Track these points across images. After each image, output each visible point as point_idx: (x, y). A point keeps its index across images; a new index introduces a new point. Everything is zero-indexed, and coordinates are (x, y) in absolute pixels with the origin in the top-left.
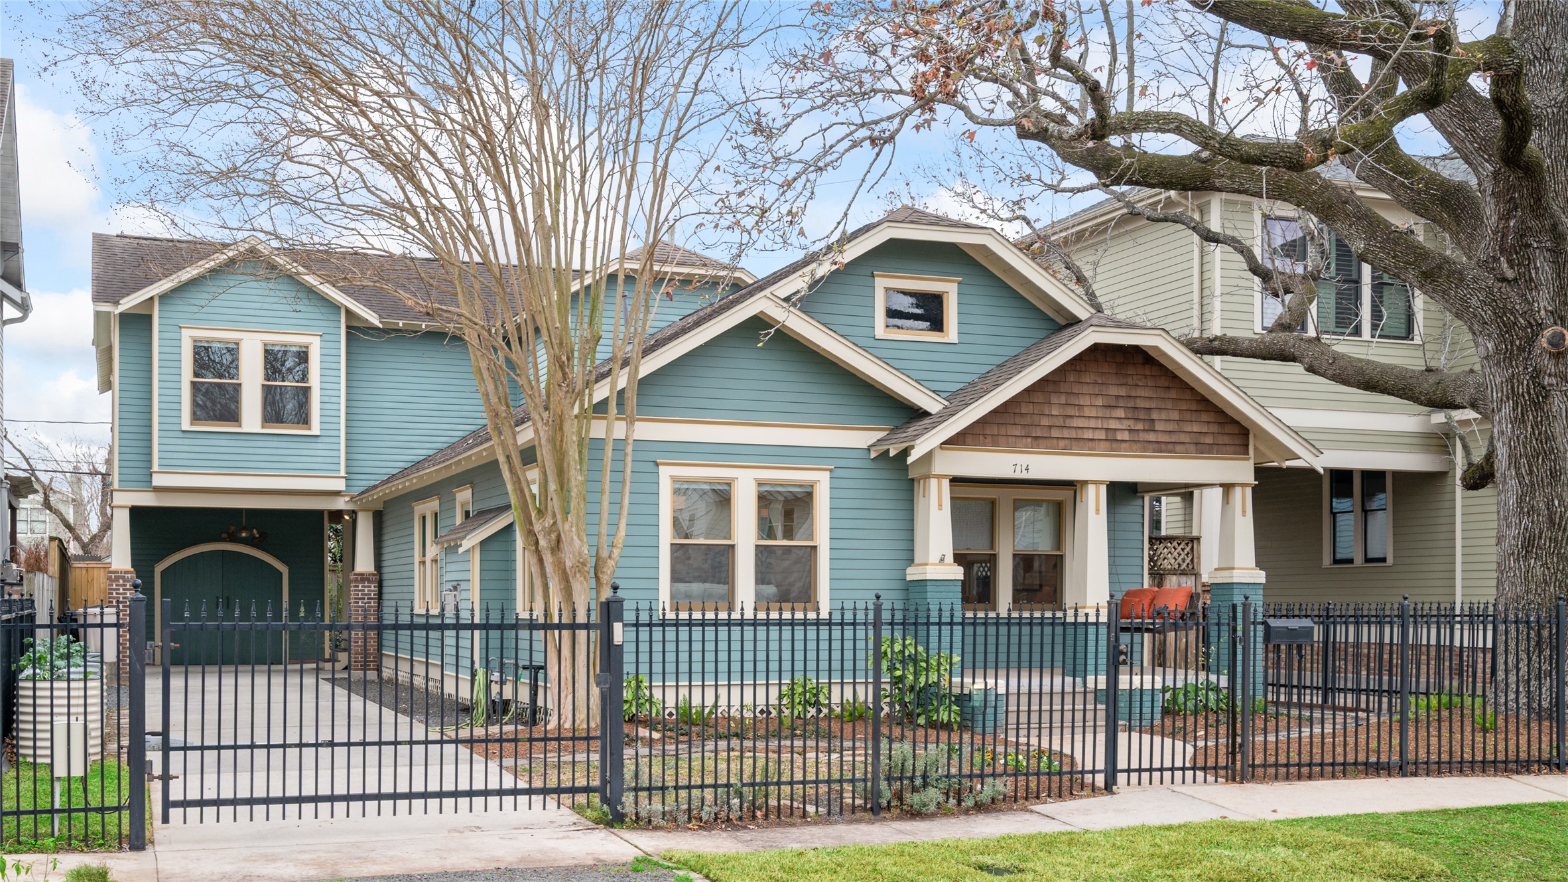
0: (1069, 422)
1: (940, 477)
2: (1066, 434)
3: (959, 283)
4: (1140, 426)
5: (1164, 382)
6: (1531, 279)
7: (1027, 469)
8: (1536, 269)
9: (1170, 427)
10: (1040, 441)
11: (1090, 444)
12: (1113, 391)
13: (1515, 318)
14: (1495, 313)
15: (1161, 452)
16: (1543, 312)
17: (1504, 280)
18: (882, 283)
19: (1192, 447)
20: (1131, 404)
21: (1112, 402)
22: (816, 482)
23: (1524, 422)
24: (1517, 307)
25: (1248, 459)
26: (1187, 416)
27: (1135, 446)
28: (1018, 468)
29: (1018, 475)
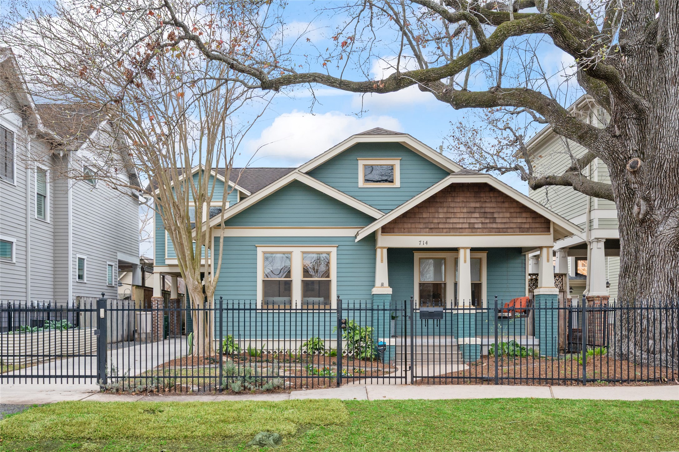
0: (448, 220)
1: (382, 248)
2: (447, 226)
3: (401, 160)
4: (488, 221)
5: (500, 199)
6: (627, 135)
7: (427, 243)
8: (629, 129)
9: (504, 221)
10: (433, 230)
11: (460, 230)
12: (473, 205)
13: (618, 155)
14: (609, 154)
15: (500, 232)
16: (631, 151)
17: (615, 136)
18: (361, 163)
19: (518, 230)
20: (483, 211)
21: (472, 210)
22: (330, 252)
23: (624, 208)
24: (620, 150)
25: (550, 234)
26: (514, 215)
27: (485, 230)
28: (422, 243)
29: (422, 246)
